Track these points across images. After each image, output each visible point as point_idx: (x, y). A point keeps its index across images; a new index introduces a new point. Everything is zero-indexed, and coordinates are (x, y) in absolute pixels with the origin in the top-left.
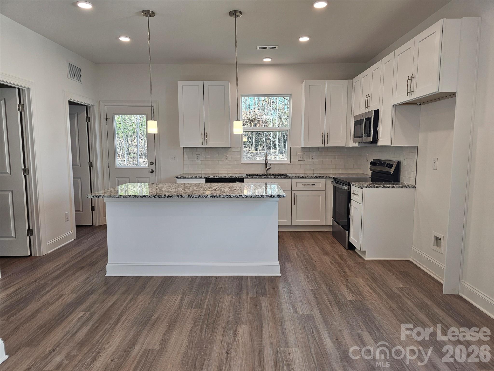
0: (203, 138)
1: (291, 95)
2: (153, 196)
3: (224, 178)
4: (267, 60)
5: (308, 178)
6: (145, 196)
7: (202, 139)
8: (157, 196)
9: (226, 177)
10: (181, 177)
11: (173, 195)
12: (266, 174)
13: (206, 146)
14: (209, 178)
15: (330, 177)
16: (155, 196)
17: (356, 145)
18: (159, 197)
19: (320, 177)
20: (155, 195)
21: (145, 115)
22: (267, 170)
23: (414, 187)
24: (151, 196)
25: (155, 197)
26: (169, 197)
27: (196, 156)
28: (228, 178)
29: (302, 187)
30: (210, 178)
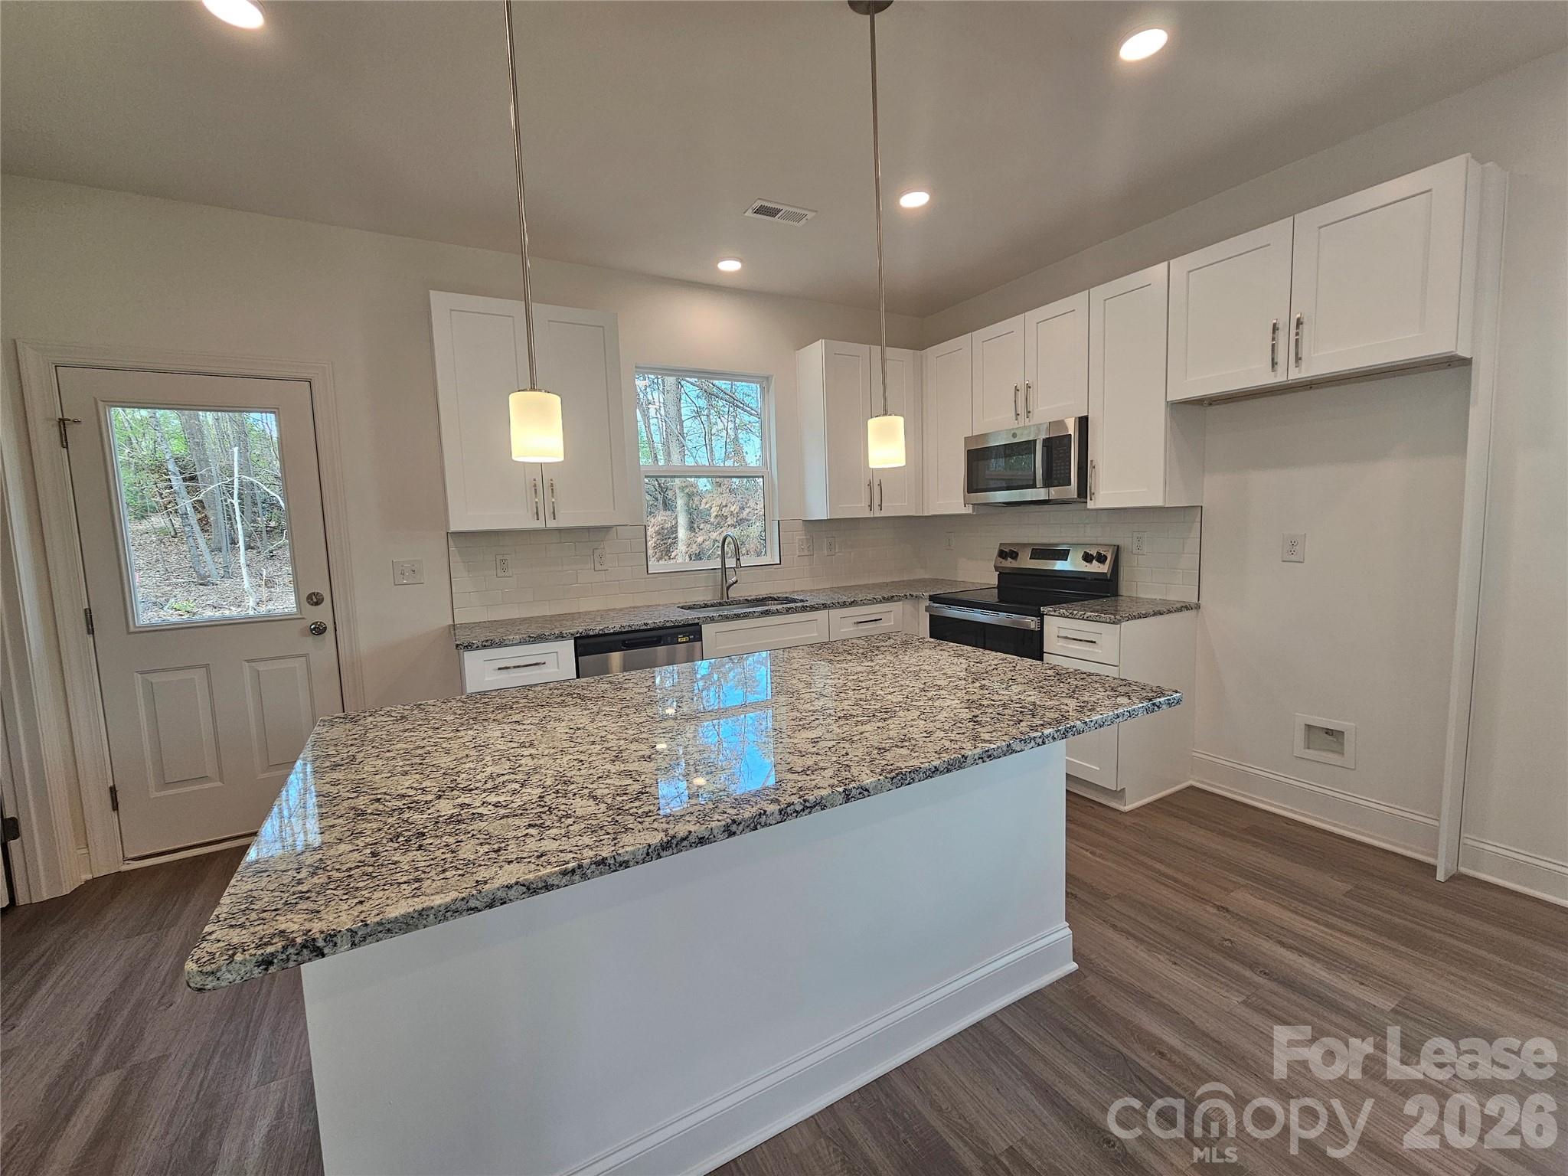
0: (539, 499)
1: (767, 378)
2: (718, 827)
3: (642, 628)
4: (730, 266)
5: (867, 604)
6: (674, 842)
7: (537, 502)
8: (741, 828)
9: (646, 624)
10: (484, 643)
11: (822, 798)
12: (725, 599)
13: (552, 524)
14: (588, 637)
15: (912, 596)
16: (734, 828)
17: (969, 510)
18: (756, 823)
19: (893, 597)
20: (734, 821)
21: (274, 413)
22: (728, 589)
23: (1198, 607)
24: (706, 834)
25: (734, 833)
26: (803, 810)
27: (498, 561)
28: (652, 626)
29: (852, 629)
30: (591, 633)
